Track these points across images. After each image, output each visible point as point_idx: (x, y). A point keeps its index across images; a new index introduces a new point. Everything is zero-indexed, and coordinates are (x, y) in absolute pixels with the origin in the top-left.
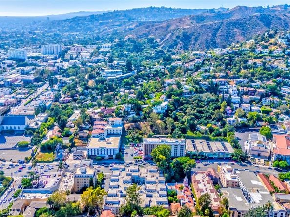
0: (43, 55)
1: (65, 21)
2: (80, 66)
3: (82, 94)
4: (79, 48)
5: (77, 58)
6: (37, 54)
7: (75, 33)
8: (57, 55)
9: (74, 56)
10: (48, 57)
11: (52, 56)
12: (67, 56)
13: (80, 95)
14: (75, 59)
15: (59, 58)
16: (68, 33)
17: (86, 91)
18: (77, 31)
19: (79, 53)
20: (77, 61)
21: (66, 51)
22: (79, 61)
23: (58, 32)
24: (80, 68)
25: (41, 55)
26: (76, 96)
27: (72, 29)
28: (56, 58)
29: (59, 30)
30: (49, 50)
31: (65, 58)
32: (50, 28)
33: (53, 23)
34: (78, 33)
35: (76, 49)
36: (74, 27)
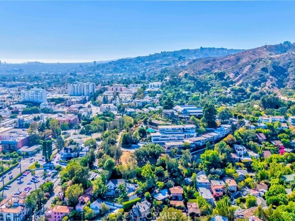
0: (68, 97)
1: (110, 63)
2: (115, 113)
4: (119, 88)
5: (114, 102)
6: (61, 96)
7: (118, 74)
8: (87, 97)
9: (110, 98)
10: (73, 100)
11: (79, 98)
12: (100, 98)
13: (93, 199)
14: (111, 103)
15: (89, 100)
16: (111, 74)
17: (111, 184)
18: (121, 73)
19: (117, 93)
20: (112, 105)
21: (101, 92)
22: (115, 105)
23: (101, 74)
24: (114, 116)
25: (67, 96)
26: (83, 203)
27: (116, 70)
28: (84, 102)
29: (102, 72)
30: (79, 91)
31: (97, 101)
32: (94, 70)
33: (98, 66)
34: (122, 74)
35: (114, 89)
36: (119, 69)
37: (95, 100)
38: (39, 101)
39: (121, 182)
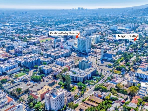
0: (125, 29)
1: (141, 10)
2: (143, 35)
3: (140, 49)
4: (145, 26)
5: (142, 31)
6: (122, 28)
7: (145, 17)
8: (132, 29)
9: (141, 30)
10: (127, 30)
11: (129, 29)
12: (137, 30)
13: (138, 50)
14: (141, 32)
15: (132, 30)
16: (141, 17)
17: (142, 48)
18: (146, 16)
19: (144, 28)
20: (142, 32)
21: (137, 27)
22: (143, 32)
23: (136, 16)
24: (142, 36)
25: (124, 29)
26: (136, 50)
27: (144, 14)
28: (131, 31)
29: (136, 15)
30: (129, 26)
31: (136, 31)
32: (132, 14)
33: (134, 11)
34: (147, 17)
35: (143, 26)
36: (146, 13)
37: (135, 30)
38: (116, 29)
39: (144, 48)
